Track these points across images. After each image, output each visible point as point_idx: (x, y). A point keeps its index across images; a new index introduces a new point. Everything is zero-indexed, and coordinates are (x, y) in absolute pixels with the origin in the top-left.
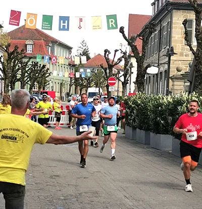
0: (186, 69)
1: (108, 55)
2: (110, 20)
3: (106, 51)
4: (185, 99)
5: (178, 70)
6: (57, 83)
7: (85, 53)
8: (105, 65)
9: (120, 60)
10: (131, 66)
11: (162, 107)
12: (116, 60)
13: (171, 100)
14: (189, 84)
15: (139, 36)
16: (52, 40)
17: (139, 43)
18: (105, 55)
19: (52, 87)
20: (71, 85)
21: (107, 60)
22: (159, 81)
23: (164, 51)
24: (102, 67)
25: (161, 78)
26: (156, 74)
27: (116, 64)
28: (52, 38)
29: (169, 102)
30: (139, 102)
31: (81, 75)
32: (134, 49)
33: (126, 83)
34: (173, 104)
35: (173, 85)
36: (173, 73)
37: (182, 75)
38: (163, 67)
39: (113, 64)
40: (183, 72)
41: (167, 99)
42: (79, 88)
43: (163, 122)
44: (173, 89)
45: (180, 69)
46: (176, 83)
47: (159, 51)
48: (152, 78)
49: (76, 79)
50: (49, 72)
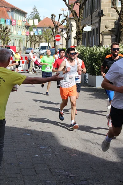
0: (112, 26)
1: (54, 18)
3: (52, 16)
5: (106, 28)
6: (17, 40)
7: (37, 17)
8: (53, 26)
9: (63, 22)
10: (71, 26)
11: (96, 56)
12: (60, 22)
13: (103, 51)
14: (115, 38)
15: (76, 2)
16: (11, 7)
17: (76, 8)
18: (52, 18)
19: (14, 43)
20: (27, 41)
21: (54, 22)
22: (92, 36)
23: (95, 13)
24: (50, 27)
25: (94, 34)
26: (90, 31)
27: (61, 25)
28: (11, 5)
29: (101, 52)
31: (34, 34)
32: (74, 13)
33: (68, 39)
34: (104, 53)
35: (103, 39)
36: (103, 29)
37: (109, 31)
38: (95, 25)
39: (58, 25)
40: (110, 29)
41: (100, 50)
42: (33, 43)
43: (97, 67)
44: (103, 42)
45: (107, 26)
46: (105, 37)
47: (92, 13)
48: (87, 34)
49: (31, 37)
50: (10, 31)
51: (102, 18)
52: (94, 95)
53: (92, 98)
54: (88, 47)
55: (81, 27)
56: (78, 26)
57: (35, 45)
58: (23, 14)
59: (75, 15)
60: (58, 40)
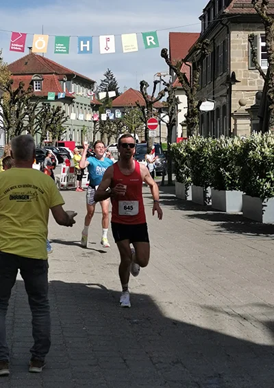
0: (251, 101)
1: (145, 89)
2: (148, 38)
3: (142, 84)
4: (258, 141)
5: (241, 104)
6: (76, 130)
7: (112, 87)
8: (142, 103)
9: (162, 95)
10: (177, 102)
11: (225, 154)
12: (156, 96)
13: (239, 144)
14: (258, 122)
15: (185, 61)
16: (66, 72)
17: (186, 69)
18: (141, 89)
19: (71, 136)
20: (95, 133)
21: (145, 95)
22: (215, 120)
23: (220, 79)
24: (138, 105)
25: (218, 117)
26: (211, 111)
27: (157, 100)
28: (67, 70)
29: (236, 147)
30: (193, 149)
31: (108, 118)
32: (182, 78)
33: (172, 125)
34: (241, 148)
35: (235, 124)
36: (235, 107)
37: (246, 110)
38: (220, 101)
39: (153, 101)
40: (248, 106)
41: (232, 142)
42: (106, 135)
43: (227, 174)
44: (235, 130)
45: (243, 102)
46: (239, 121)
47: (214, 79)
48: (205, 116)
49: (102, 124)
50: (65, 115)
51: (234, 87)
52: (223, 226)
53: (220, 231)
54: (210, 139)
55: (196, 103)
56: (190, 101)
57: (109, 138)
58: (88, 83)
59: (184, 82)
60: (154, 127)
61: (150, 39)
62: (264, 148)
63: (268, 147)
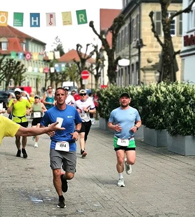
0: (156, 59)
1: (80, 49)
2: (80, 15)
3: (78, 46)
4: (154, 88)
5: (149, 62)
6: (33, 79)
8: (78, 60)
9: (92, 54)
10: (104, 59)
12: (88, 54)
14: (158, 74)
16: (26, 37)
18: (77, 48)
19: (28, 83)
20: (46, 80)
21: (80, 54)
22: (131, 73)
23: (134, 43)
24: (75, 61)
25: (133, 70)
26: (128, 66)
27: (88, 58)
28: (26, 35)
30: (111, 94)
31: (55, 71)
32: (105, 42)
33: (98, 76)
35: (144, 76)
36: (144, 64)
37: (152, 66)
38: (134, 59)
39: (86, 58)
40: (153, 63)
42: (54, 83)
44: (144, 80)
45: (150, 60)
46: (147, 74)
47: (130, 43)
48: (124, 70)
49: (52, 74)
50: (24, 68)
51: (142, 50)
56: (110, 59)
58: (42, 45)
59: (106, 45)
60: (86, 77)
61: (82, 16)
62: (158, 94)
63: (161, 93)
